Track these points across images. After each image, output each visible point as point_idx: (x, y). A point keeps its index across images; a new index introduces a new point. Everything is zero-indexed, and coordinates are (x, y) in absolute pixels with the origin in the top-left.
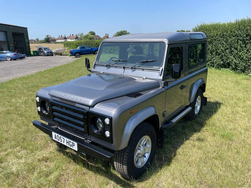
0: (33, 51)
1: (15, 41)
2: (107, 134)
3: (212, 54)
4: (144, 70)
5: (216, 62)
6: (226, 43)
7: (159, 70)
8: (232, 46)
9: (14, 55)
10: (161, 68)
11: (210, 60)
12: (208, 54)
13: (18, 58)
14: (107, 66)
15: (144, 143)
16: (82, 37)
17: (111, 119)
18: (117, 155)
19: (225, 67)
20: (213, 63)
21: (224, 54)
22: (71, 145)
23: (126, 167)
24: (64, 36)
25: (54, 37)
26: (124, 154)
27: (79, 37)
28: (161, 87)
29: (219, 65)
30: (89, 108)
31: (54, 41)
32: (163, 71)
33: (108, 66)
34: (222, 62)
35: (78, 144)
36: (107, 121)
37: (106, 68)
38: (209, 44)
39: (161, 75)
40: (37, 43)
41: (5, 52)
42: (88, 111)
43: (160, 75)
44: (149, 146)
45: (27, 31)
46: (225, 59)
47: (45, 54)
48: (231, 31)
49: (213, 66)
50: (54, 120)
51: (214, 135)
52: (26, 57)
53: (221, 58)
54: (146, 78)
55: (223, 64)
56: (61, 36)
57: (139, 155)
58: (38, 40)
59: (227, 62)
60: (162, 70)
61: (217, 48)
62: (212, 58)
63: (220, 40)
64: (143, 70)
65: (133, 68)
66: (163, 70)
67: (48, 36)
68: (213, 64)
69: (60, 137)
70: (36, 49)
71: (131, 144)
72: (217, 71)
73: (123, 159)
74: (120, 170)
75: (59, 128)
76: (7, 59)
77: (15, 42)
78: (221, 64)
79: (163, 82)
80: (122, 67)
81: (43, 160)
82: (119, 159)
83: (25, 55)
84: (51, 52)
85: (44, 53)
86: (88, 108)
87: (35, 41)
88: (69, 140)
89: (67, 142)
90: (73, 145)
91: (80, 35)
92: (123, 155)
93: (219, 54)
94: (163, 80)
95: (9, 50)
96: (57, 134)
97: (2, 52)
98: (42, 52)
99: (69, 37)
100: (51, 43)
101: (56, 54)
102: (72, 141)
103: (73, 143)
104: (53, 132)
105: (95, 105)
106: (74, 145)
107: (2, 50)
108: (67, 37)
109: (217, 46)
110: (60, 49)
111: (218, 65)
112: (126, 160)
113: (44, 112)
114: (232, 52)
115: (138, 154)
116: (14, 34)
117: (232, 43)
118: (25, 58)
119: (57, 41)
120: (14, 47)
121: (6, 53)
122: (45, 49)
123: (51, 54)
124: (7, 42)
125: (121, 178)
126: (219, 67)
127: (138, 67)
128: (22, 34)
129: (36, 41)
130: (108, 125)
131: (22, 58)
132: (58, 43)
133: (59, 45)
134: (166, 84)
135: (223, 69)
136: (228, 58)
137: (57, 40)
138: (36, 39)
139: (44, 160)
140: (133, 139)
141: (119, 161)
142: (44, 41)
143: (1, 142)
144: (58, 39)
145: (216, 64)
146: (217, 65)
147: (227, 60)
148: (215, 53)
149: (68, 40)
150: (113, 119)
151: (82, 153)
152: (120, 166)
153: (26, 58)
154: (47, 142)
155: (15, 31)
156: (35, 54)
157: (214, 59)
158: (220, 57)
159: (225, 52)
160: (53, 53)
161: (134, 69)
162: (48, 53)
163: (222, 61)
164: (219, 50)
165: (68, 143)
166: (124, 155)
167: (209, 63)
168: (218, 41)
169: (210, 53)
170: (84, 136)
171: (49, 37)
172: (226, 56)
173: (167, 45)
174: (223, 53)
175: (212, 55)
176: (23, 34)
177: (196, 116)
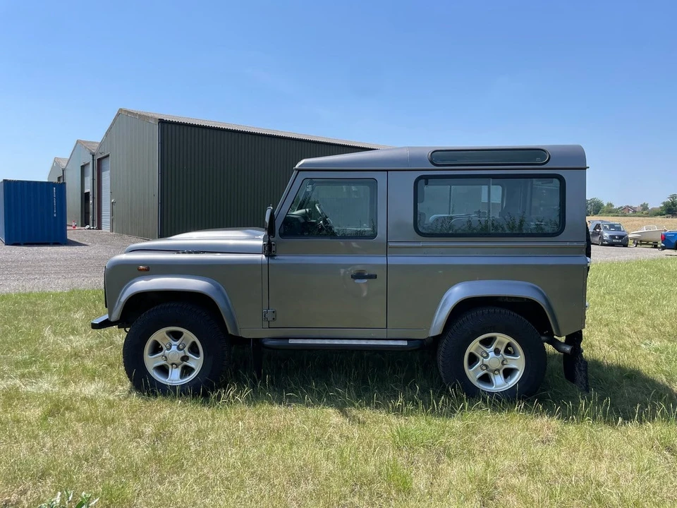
44: (200, 357)
47: (604, 241)
57: (165, 358)
67: (674, 197)
84: (622, 237)
85: (601, 238)
87: (634, 212)
101: (640, 242)
123: (620, 241)
129: (640, 209)
138: (642, 206)
142: (659, 210)
160: (628, 239)
162: (613, 237)
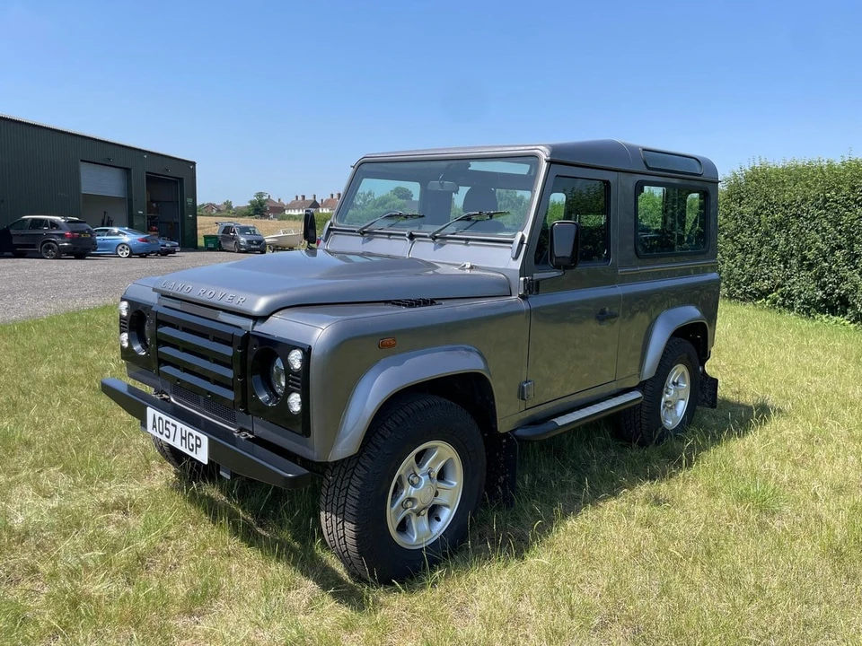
0: (205, 236)
1: (152, 201)
2: (295, 402)
3: (786, 263)
4: (470, 243)
5: (801, 292)
6: (835, 228)
7: (511, 242)
8: (854, 238)
9: (143, 240)
10: (519, 235)
11: (780, 286)
12: (775, 265)
13: (152, 252)
14: (362, 233)
15: (437, 469)
16: (368, 203)
17: (307, 352)
18: (329, 487)
19: (833, 311)
20: (789, 296)
21: (827, 264)
22: (192, 445)
23: (352, 526)
24: (312, 198)
25: (279, 200)
26: (350, 483)
27: (358, 203)
28: (514, 298)
29: (809, 304)
30: (254, 325)
31: (278, 211)
32: (525, 245)
33: (367, 234)
34: (821, 293)
35: (210, 439)
36: (296, 358)
37: (361, 239)
38: (776, 230)
39: (516, 258)
40: (226, 216)
41: (116, 230)
42: (248, 332)
43: (514, 256)
44: (455, 483)
45: (193, 171)
46: (830, 283)
47: (241, 247)
48: (854, 188)
49: (791, 308)
50: (159, 373)
51: (713, 493)
52: (178, 249)
53: (819, 278)
54: (472, 268)
55: (823, 301)
56: (304, 197)
57: (410, 504)
58: (228, 205)
59: (839, 294)
60: (522, 242)
61: (803, 242)
62: (788, 279)
63: (814, 218)
64: (466, 244)
65: (436, 237)
66: (526, 242)
67: (260, 195)
68: (789, 298)
69: (167, 422)
70: (215, 231)
71: (377, 451)
72: (805, 323)
73: (346, 502)
74: (336, 538)
75: (172, 400)
76: (120, 253)
77: (154, 205)
78: (818, 298)
79: (522, 279)
80: (404, 235)
81: (116, 507)
82: (335, 502)
83: (177, 244)
84: (260, 242)
85: (237, 243)
86: (251, 322)
87: (218, 211)
88: (189, 430)
89: (182, 438)
90: (197, 446)
91: (362, 196)
92: (347, 485)
93: (810, 267)
94: (523, 272)
95: (131, 226)
96: (158, 414)
97: (107, 230)
98: (233, 238)
99: (329, 200)
100: (268, 217)
101: (276, 248)
102: (195, 433)
103: (197, 438)
104: (148, 408)
105: (271, 315)
106: (200, 446)
107: (110, 224)
108: (319, 202)
109: (804, 239)
110: (290, 232)
111: (807, 301)
112: (354, 502)
113: (137, 347)
114: (854, 259)
115: (410, 499)
116: (153, 180)
117: (853, 228)
118: (175, 252)
119: (288, 212)
120: (148, 219)
121: (118, 234)
122: (244, 230)
123: (258, 247)
124: (129, 201)
125: (345, 576)
126: (809, 309)
127: (454, 234)
128: (178, 182)
129: (223, 208)
130: (296, 373)
131: (165, 253)
132: (290, 217)
133: (292, 223)
134: (532, 288)
135: (824, 317)
136: (842, 279)
137: (288, 209)
138: (225, 204)
139: (118, 509)
140: (386, 436)
141: (335, 508)
142: (247, 210)
143: (8, 449)
144: (292, 206)
145: (800, 298)
146: (803, 303)
147: (838, 284)
148: (798, 262)
149: (321, 211)
150: (314, 353)
151: (221, 473)
152: (337, 525)
153: (177, 254)
154: (148, 462)
155: (157, 169)
156: (211, 246)
157: (794, 283)
158: (815, 274)
159: (830, 258)
160: (265, 244)
161: (443, 242)
162: (250, 242)
163: (822, 290)
164: (810, 249)
165: (185, 439)
166: (351, 487)
167: (774, 294)
168: (807, 219)
169: (780, 262)
170: (235, 421)
171: (264, 198)
172: (834, 272)
173: (544, 165)
174: (826, 261)
175: (785, 267)
176: (181, 180)
177: (665, 432)
